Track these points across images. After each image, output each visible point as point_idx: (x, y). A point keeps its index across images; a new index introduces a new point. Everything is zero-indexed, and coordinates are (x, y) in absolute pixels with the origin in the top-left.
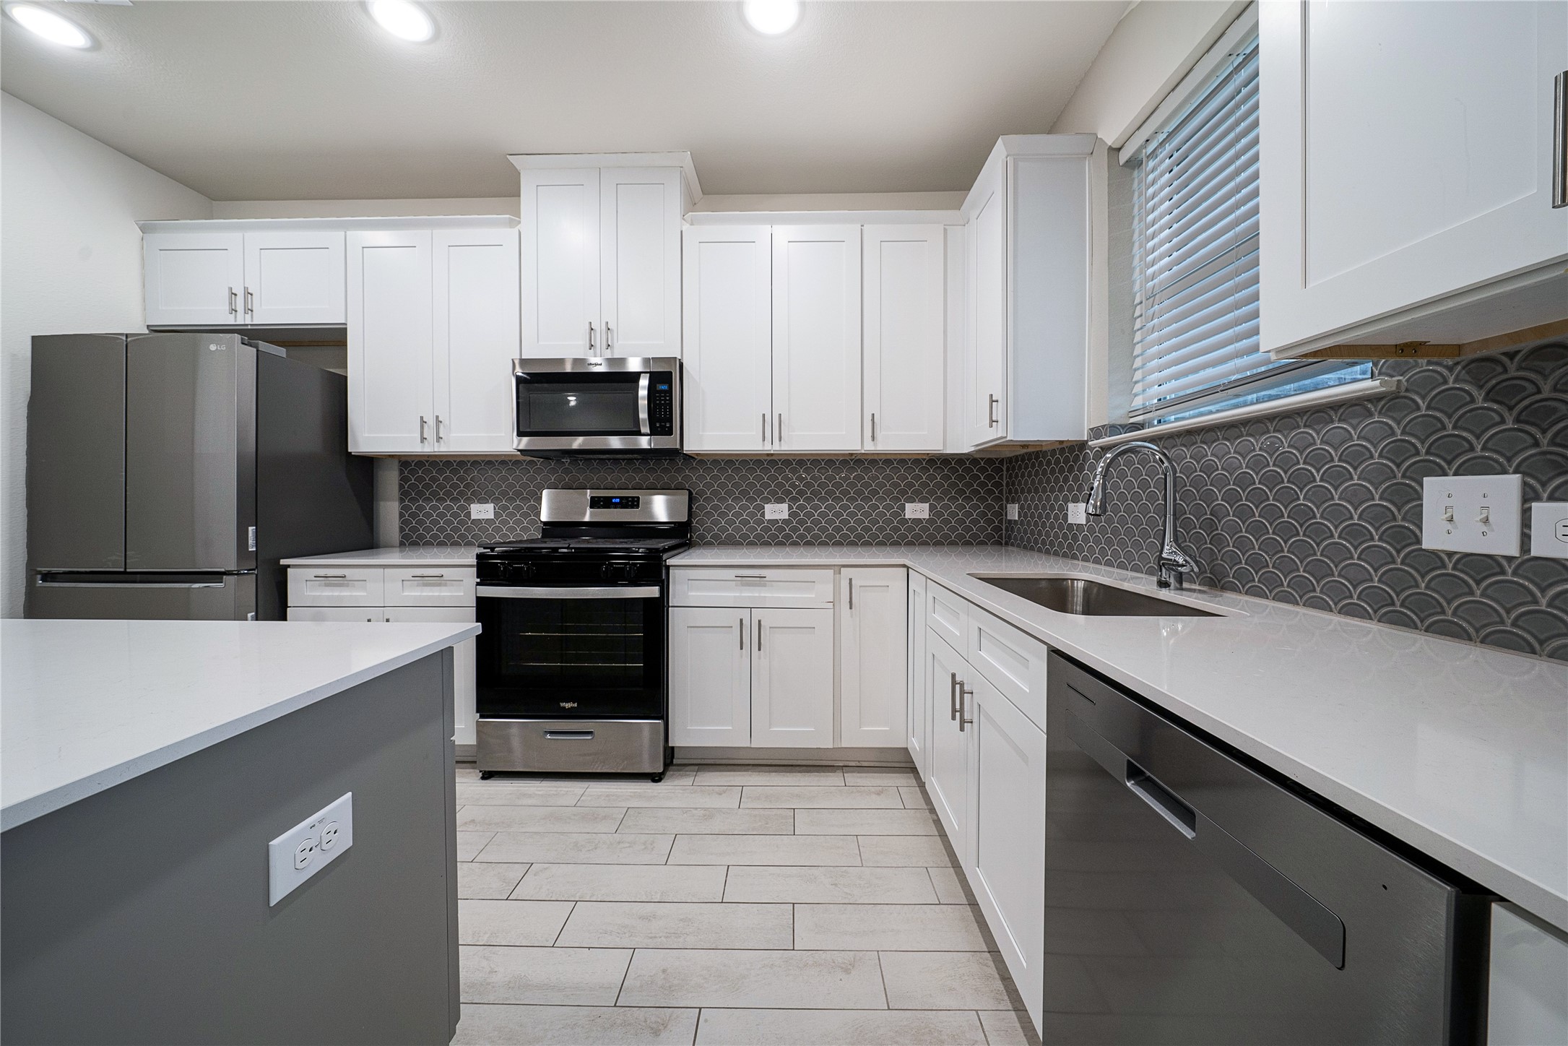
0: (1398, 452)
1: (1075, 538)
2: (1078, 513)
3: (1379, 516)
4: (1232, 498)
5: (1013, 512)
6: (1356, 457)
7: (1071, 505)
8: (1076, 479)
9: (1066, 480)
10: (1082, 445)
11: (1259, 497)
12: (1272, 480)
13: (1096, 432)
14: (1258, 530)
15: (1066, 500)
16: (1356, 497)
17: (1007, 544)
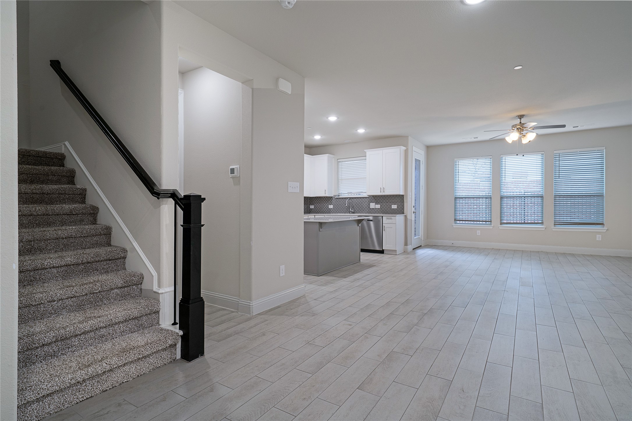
0: (369, 201)
1: (330, 210)
2: (331, 207)
3: (367, 206)
4: (355, 204)
5: (312, 207)
6: (366, 201)
7: (329, 206)
8: (330, 202)
9: (328, 202)
10: (332, 197)
11: (358, 204)
12: (359, 203)
13: (335, 196)
14: (358, 207)
15: (328, 205)
16: (366, 204)
17: (309, 213)
